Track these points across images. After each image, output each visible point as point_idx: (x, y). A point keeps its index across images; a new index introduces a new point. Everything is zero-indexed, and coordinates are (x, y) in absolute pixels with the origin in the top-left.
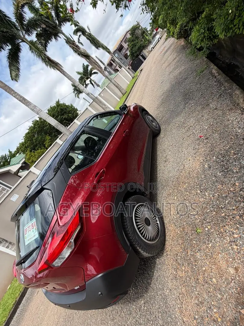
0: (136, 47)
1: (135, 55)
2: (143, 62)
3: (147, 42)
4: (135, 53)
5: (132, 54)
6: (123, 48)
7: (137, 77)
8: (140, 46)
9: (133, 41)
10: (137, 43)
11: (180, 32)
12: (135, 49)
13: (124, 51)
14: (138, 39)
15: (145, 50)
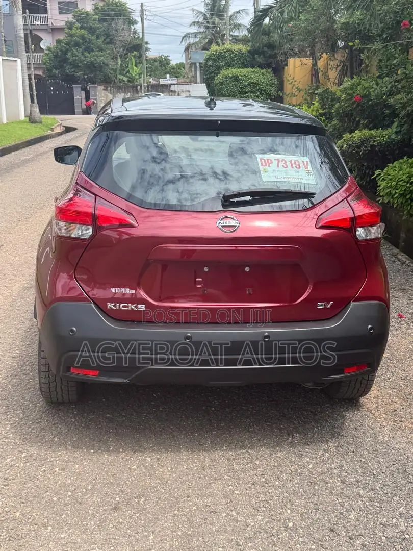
0: (87, 54)
1: (68, 70)
2: (73, 113)
3: (126, 79)
4: (71, 64)
5: (60, 58)
6: (42, 15)
7: (50, 132)
8: (101, 67)
9: (92, 30)
10: (101, 50)
11: (359, 147)
12: (79, 55)
13: (38, 23)
14: (108, 43)
15: (106, 90)
